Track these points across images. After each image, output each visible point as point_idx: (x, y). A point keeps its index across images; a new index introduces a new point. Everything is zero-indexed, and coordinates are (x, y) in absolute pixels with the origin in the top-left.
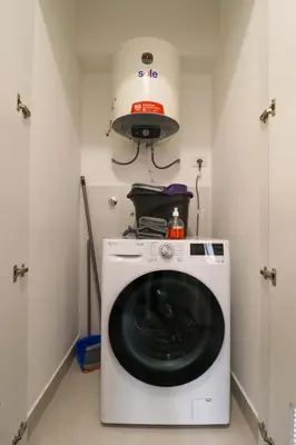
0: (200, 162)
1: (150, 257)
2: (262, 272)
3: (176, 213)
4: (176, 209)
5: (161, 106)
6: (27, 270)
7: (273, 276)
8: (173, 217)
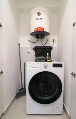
0: (54, 40)
1: (41, 67)
2: (71, 74)
3: (48, 54)
4: (48, 53)
5: (43, 28)
6: (2, 72)
7: (75, 75)
8: (47, 56)
